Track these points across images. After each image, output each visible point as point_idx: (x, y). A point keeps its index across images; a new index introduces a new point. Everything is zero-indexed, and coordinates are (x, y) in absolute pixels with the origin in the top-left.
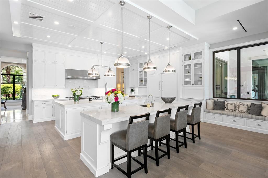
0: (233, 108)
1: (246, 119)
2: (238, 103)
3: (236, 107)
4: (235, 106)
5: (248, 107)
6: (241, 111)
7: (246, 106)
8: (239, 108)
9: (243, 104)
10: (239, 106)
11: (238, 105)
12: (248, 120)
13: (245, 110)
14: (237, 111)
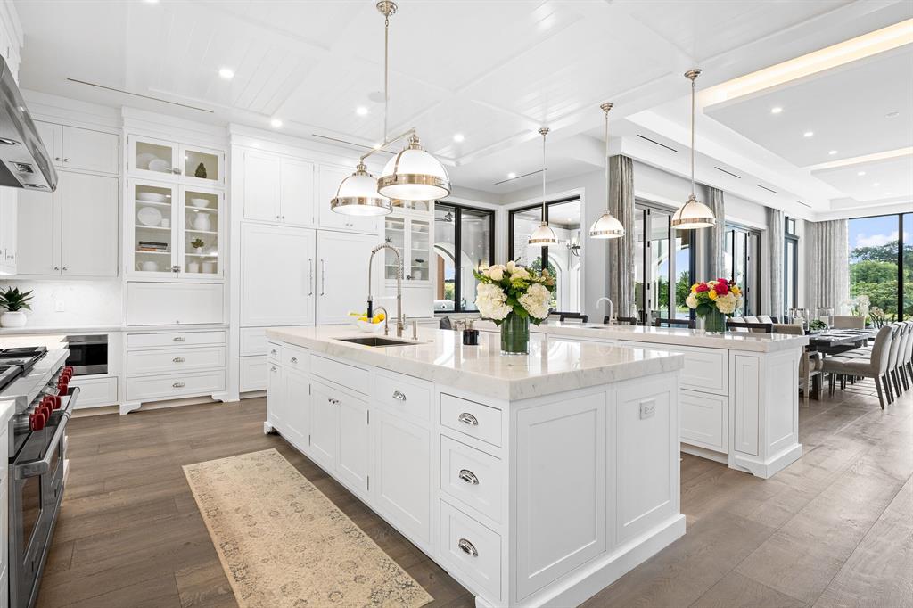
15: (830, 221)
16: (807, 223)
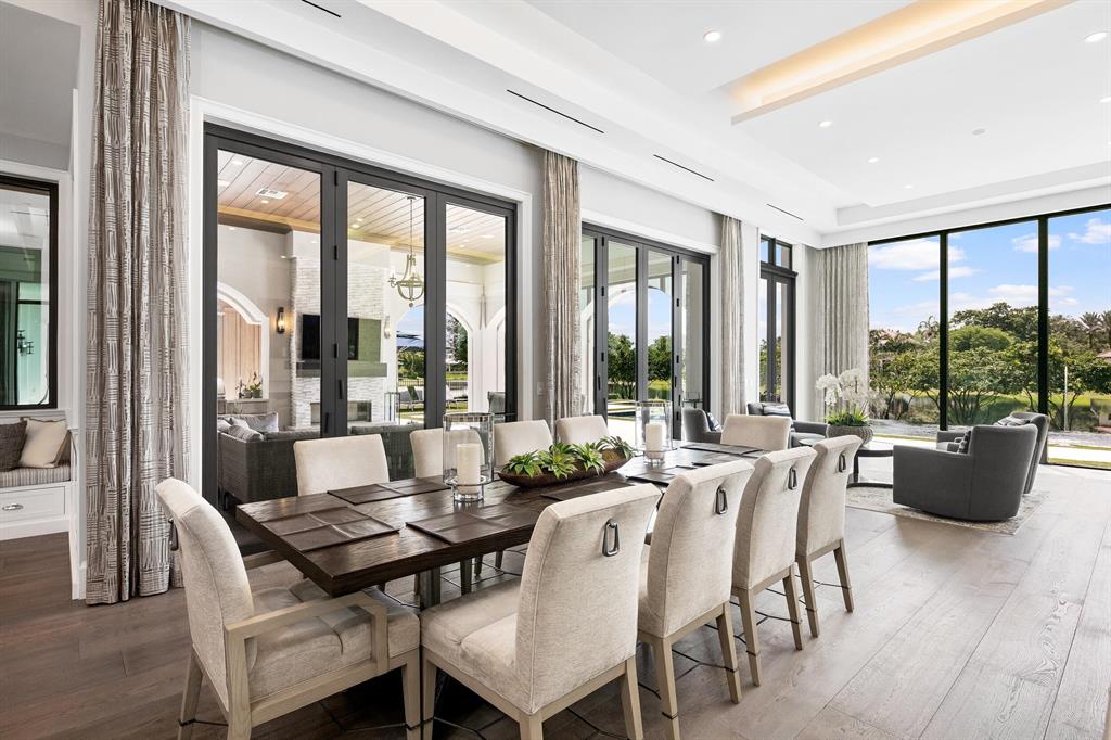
15: (842, 247)
16: (810, 251)
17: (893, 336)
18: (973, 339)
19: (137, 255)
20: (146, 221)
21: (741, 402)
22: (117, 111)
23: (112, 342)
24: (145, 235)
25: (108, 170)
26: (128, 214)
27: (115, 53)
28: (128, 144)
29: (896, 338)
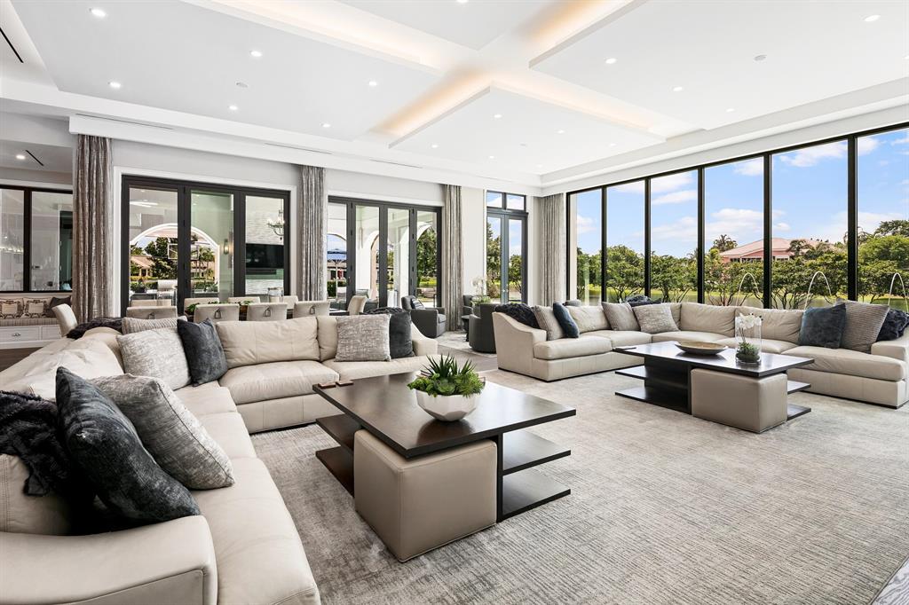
0: (15, 312)
1: (40, 327)
2: (25, 300)
3: (21, 309)
4: (19, 306)
5: (45, 306)
6: (31, 316)
7: (42, 304)
8: (27, 309)
9: (36, 302)
10: (27, 305)
11: (25, 303)
12: (45, 328)
13: (40, 311)
14: (23, 316)
15: (553, 195)
16: (536, 198)
17: (814, 245)
18: (893, 248)
19: (90, 232)
20: (94, 219)
21: (460, 295)
22: (83, 179)
23: (81, 265)
24: (94, 224)
25: (80, 202)
26: (87, 217)
27: (83, 157)
28: (87, 191)
29: (818, 248)
